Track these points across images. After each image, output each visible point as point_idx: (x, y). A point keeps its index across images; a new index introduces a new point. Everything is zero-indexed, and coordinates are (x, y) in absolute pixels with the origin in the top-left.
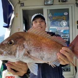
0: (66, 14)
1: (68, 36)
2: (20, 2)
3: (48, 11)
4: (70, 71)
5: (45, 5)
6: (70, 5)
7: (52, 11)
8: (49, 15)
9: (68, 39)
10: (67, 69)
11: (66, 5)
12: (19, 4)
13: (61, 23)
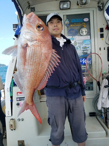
0: (86, 20)
1: (90, 47)
2: (29, 6)
3: (64, 16)
4: (92, 89)
5: (61, 9)
6: (91, 9)
7: (69, 17)
8: (66, 22)
9: (89, 51)
10: (89, 88)
11: (87, 9)
12: (29, 9)
13: (80, 32)
